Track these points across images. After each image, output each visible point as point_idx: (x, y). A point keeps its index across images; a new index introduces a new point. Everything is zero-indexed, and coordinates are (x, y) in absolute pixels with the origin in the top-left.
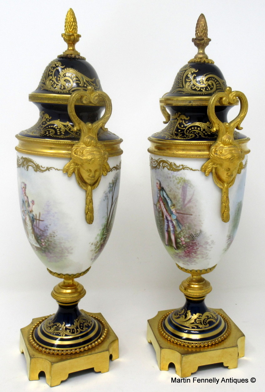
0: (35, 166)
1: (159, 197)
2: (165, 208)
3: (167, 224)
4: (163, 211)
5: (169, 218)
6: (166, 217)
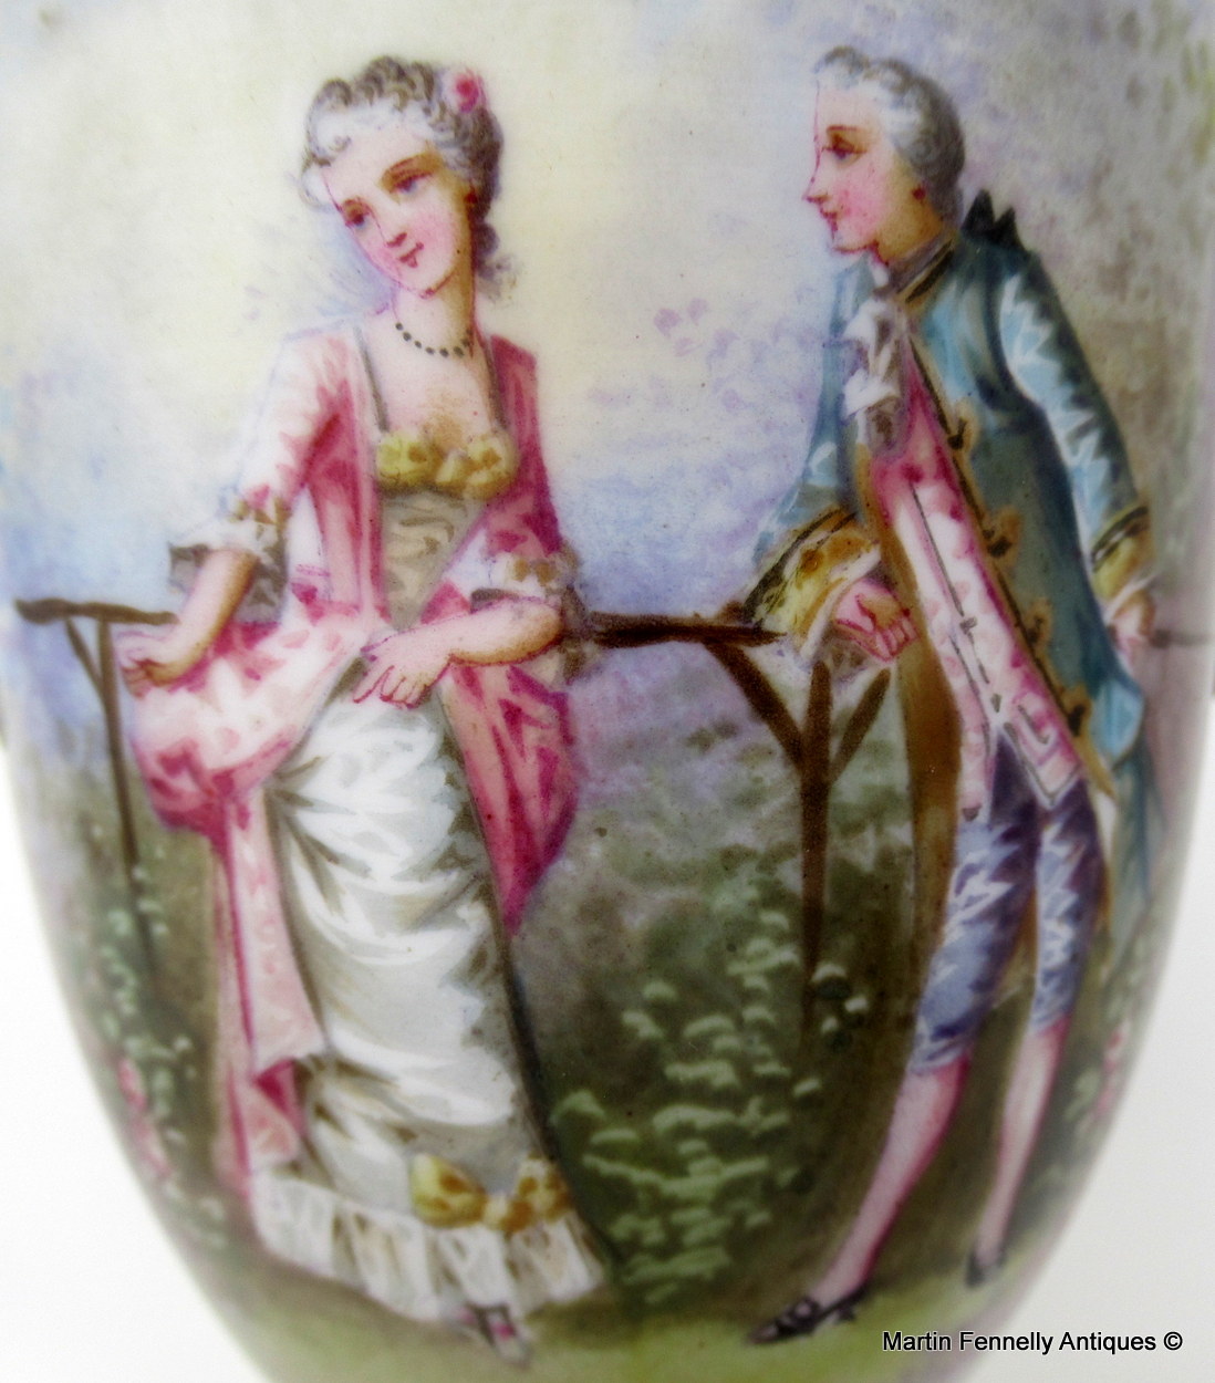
1: (881, 419)
2: (1002, 597)
3: (998, 890)
4: (957, 684)
5: (1049, 778)
6: (1007, 773)
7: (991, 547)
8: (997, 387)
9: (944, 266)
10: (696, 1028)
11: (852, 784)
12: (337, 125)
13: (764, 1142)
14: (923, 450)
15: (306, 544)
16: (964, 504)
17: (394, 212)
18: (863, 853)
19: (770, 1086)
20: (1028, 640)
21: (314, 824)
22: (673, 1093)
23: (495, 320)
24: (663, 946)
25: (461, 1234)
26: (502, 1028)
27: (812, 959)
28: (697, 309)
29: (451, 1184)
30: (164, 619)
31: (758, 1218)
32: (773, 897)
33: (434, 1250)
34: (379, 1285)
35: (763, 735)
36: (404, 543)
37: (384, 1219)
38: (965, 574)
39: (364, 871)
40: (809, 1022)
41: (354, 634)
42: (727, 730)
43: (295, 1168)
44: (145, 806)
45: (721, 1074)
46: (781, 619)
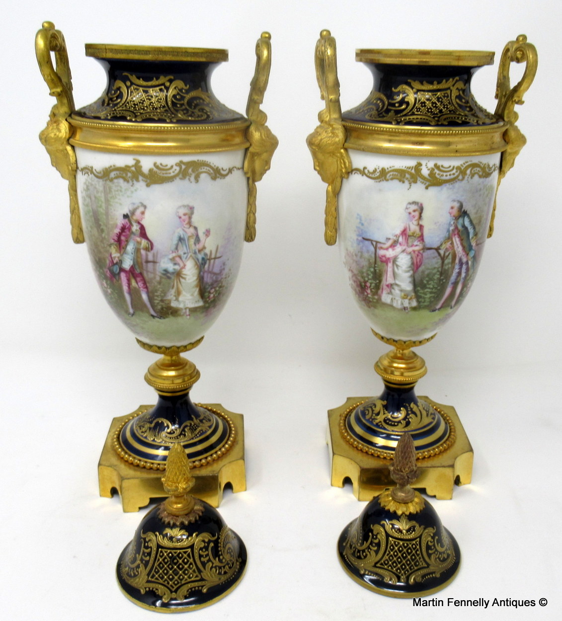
0: (212, 171)
1: (453, 230)
2: (462, 244)
3: (458, 270)
4: (457, 252)
5: (464, 260)
6: (460, 260)
7: (461, 240)
8: (464, 226)
9: (460, 216)
10: (430, 282)
11: (446, 262)
12: (409, 206)
13: (434, 293)
14: (456, 233)
15: (401, 239)
16: (459, 236)
17: (413, 214)
18: (446, 267)
19: (436, 288)
20: (464, 248)
21: (398, 263)
22: (427, 288)
23: (421, 223)
24: (428, 275)
25: (405, 300)
26: (413, 282)
27: (441, 276)
28: (438, 222)
29: (405, 295)
30: (384, 244)
31: (432, 300)
32: (438, 271)
33: (402, 301)
34: (395, 305)
35: (439, 257)
36: (410, 240)
37: (397, 298)
38: (459, 243)
39: (402, 267)
40: (440, 282)
41: (404, 248)
42: (436, 257)
43: (389, 293)
44: (378, 260)
45: (431, 286)
46: (442, 248)
